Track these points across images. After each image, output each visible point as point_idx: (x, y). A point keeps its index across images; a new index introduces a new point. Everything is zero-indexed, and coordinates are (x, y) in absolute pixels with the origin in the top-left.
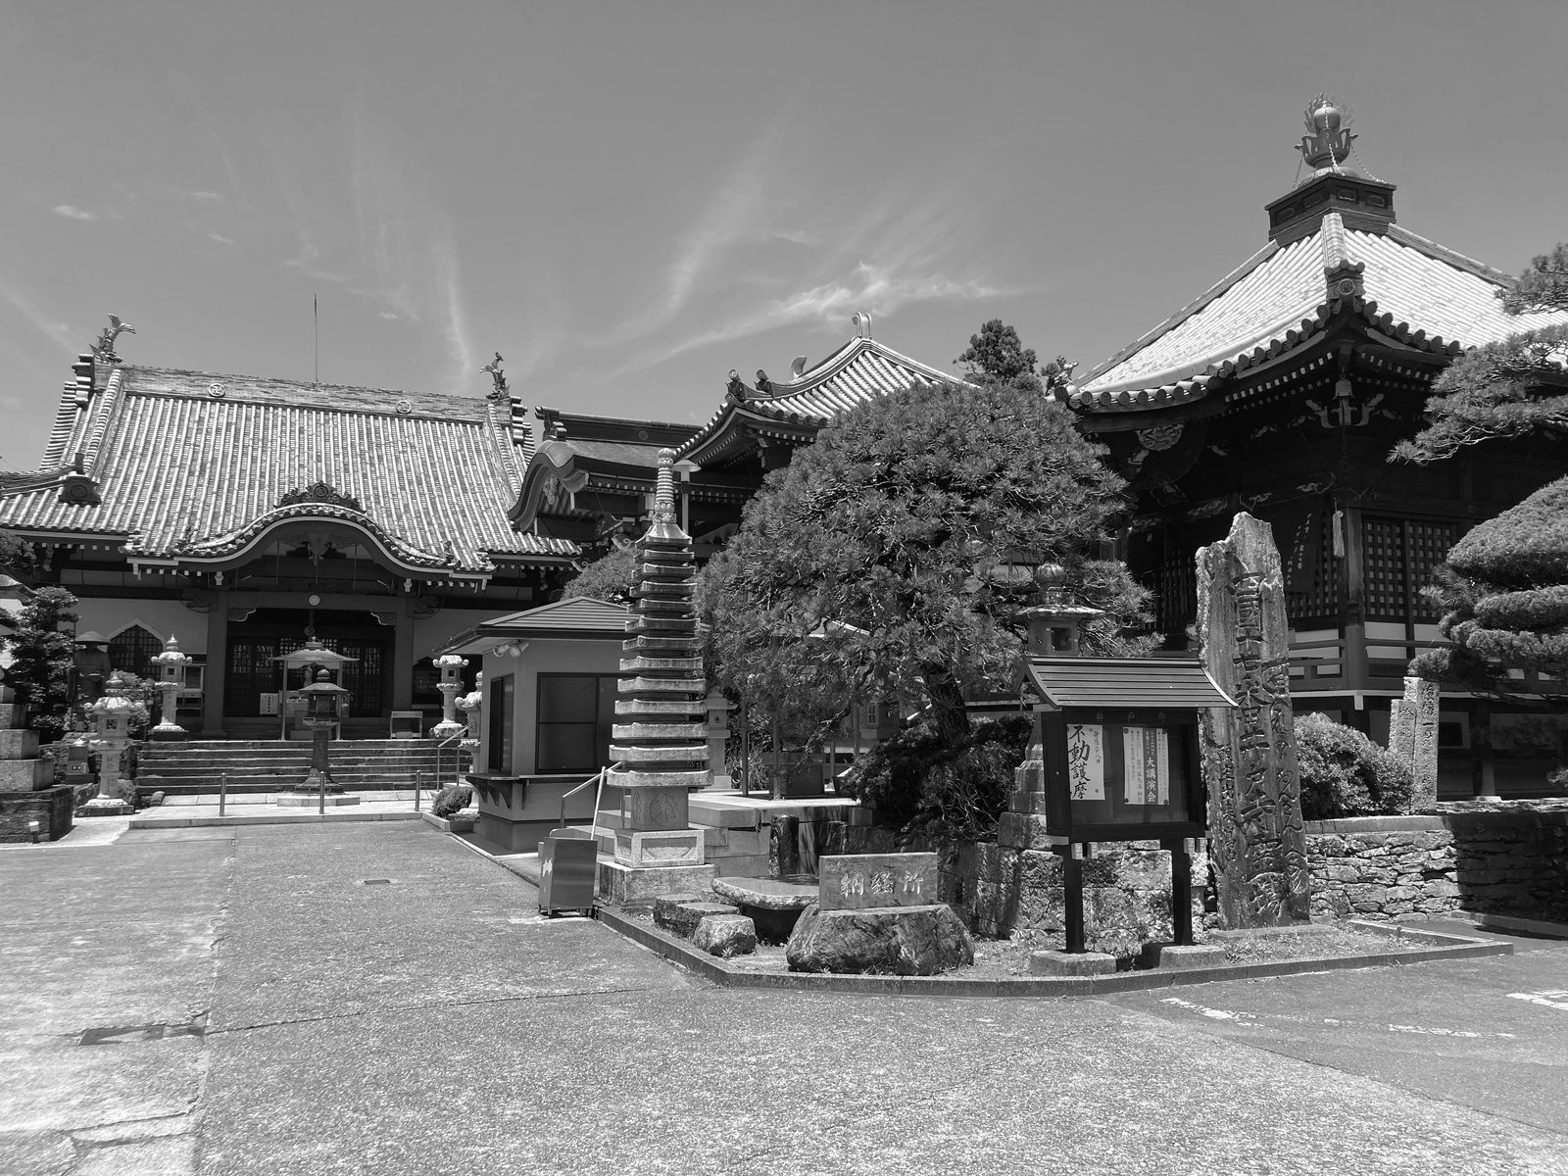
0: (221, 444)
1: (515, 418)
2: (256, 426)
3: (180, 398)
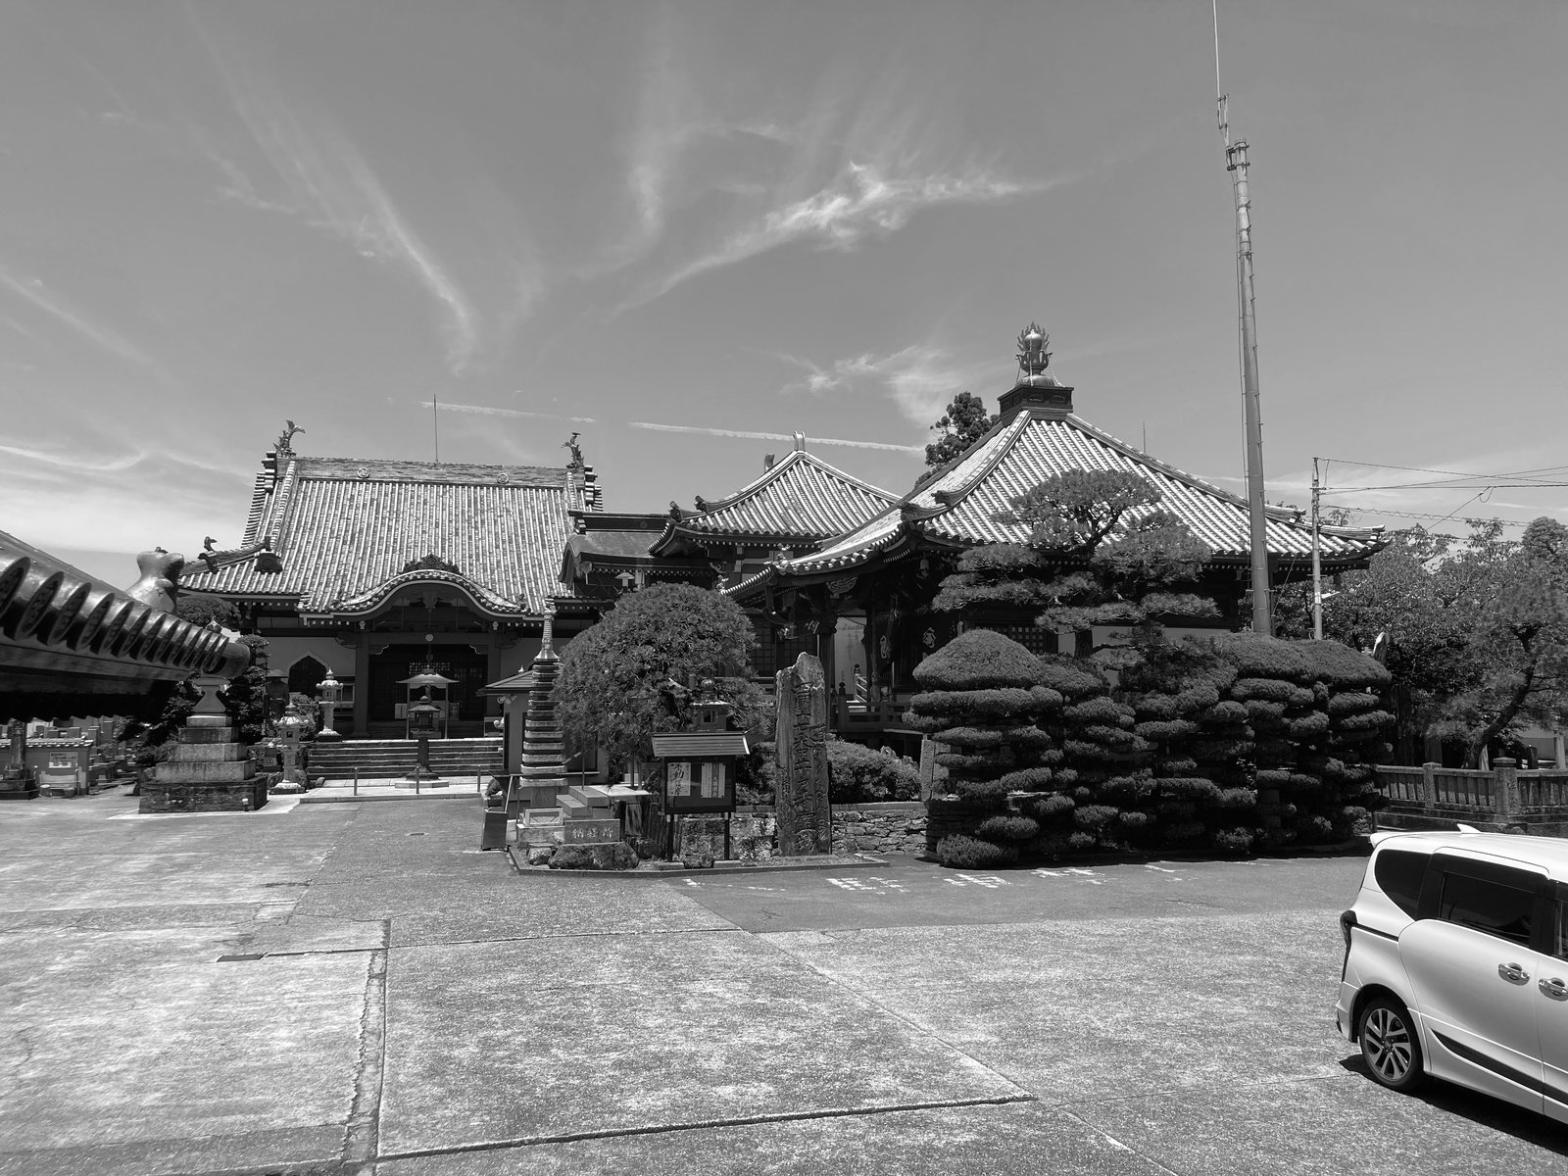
0: (366, 517)
1: (587, 484)
2: (392, 501)
3: (337, 480)
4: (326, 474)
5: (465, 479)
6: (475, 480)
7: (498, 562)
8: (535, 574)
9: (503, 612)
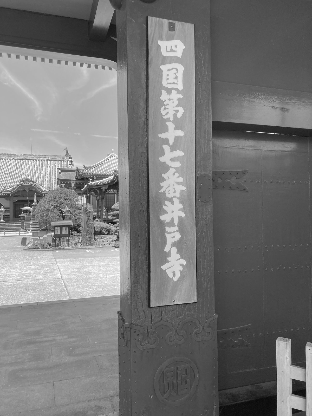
0: (13, 169)
1: (70, 159)
2: (20, 164)
3: (7, 159)
4: (4, 157)
5: (39, 159)
6: (41, 159)
7: (46, 179)
8: (54, 182)
9: (45, 192)
